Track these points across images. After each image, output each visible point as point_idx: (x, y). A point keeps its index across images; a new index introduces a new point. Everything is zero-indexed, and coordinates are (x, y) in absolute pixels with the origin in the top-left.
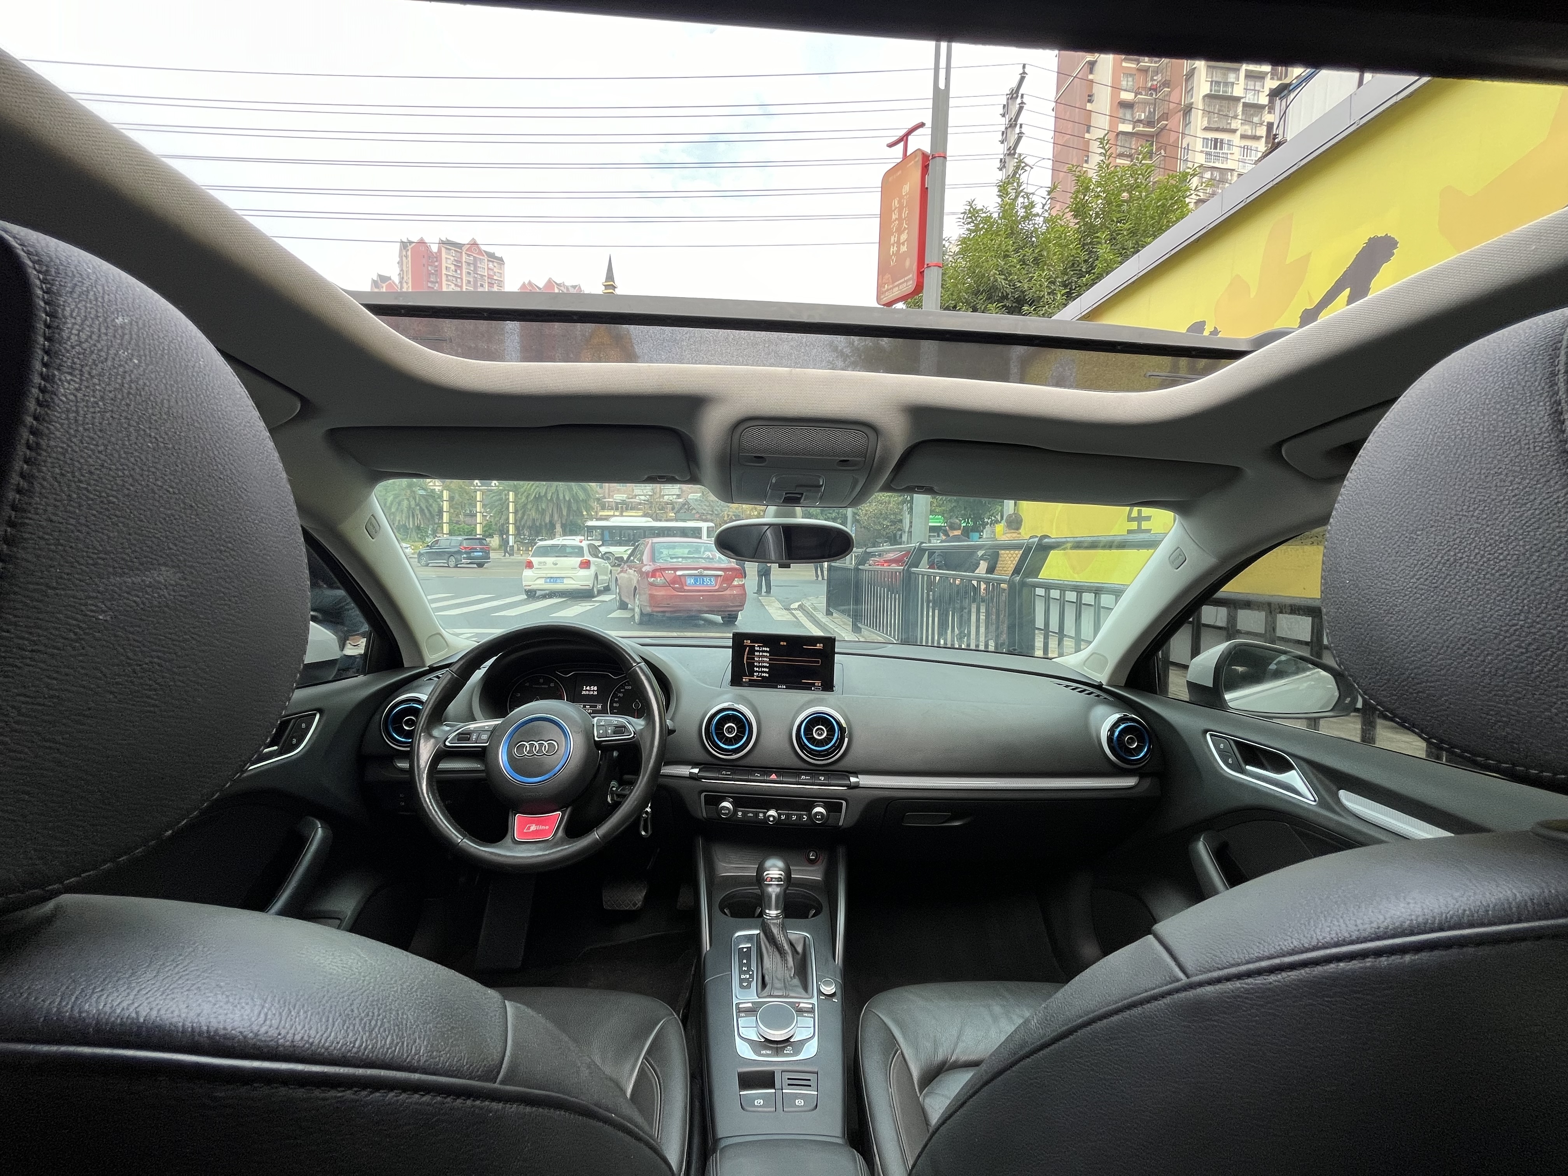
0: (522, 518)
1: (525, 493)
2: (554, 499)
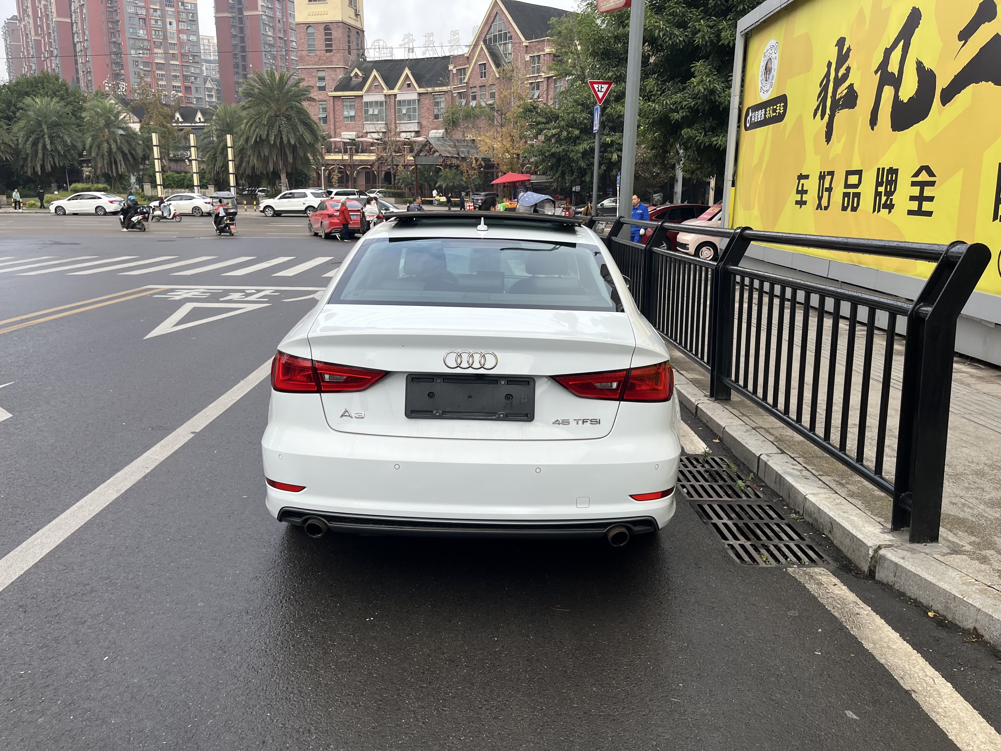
0: (240, 164)
1: (245, 136)
2: (278, 143)
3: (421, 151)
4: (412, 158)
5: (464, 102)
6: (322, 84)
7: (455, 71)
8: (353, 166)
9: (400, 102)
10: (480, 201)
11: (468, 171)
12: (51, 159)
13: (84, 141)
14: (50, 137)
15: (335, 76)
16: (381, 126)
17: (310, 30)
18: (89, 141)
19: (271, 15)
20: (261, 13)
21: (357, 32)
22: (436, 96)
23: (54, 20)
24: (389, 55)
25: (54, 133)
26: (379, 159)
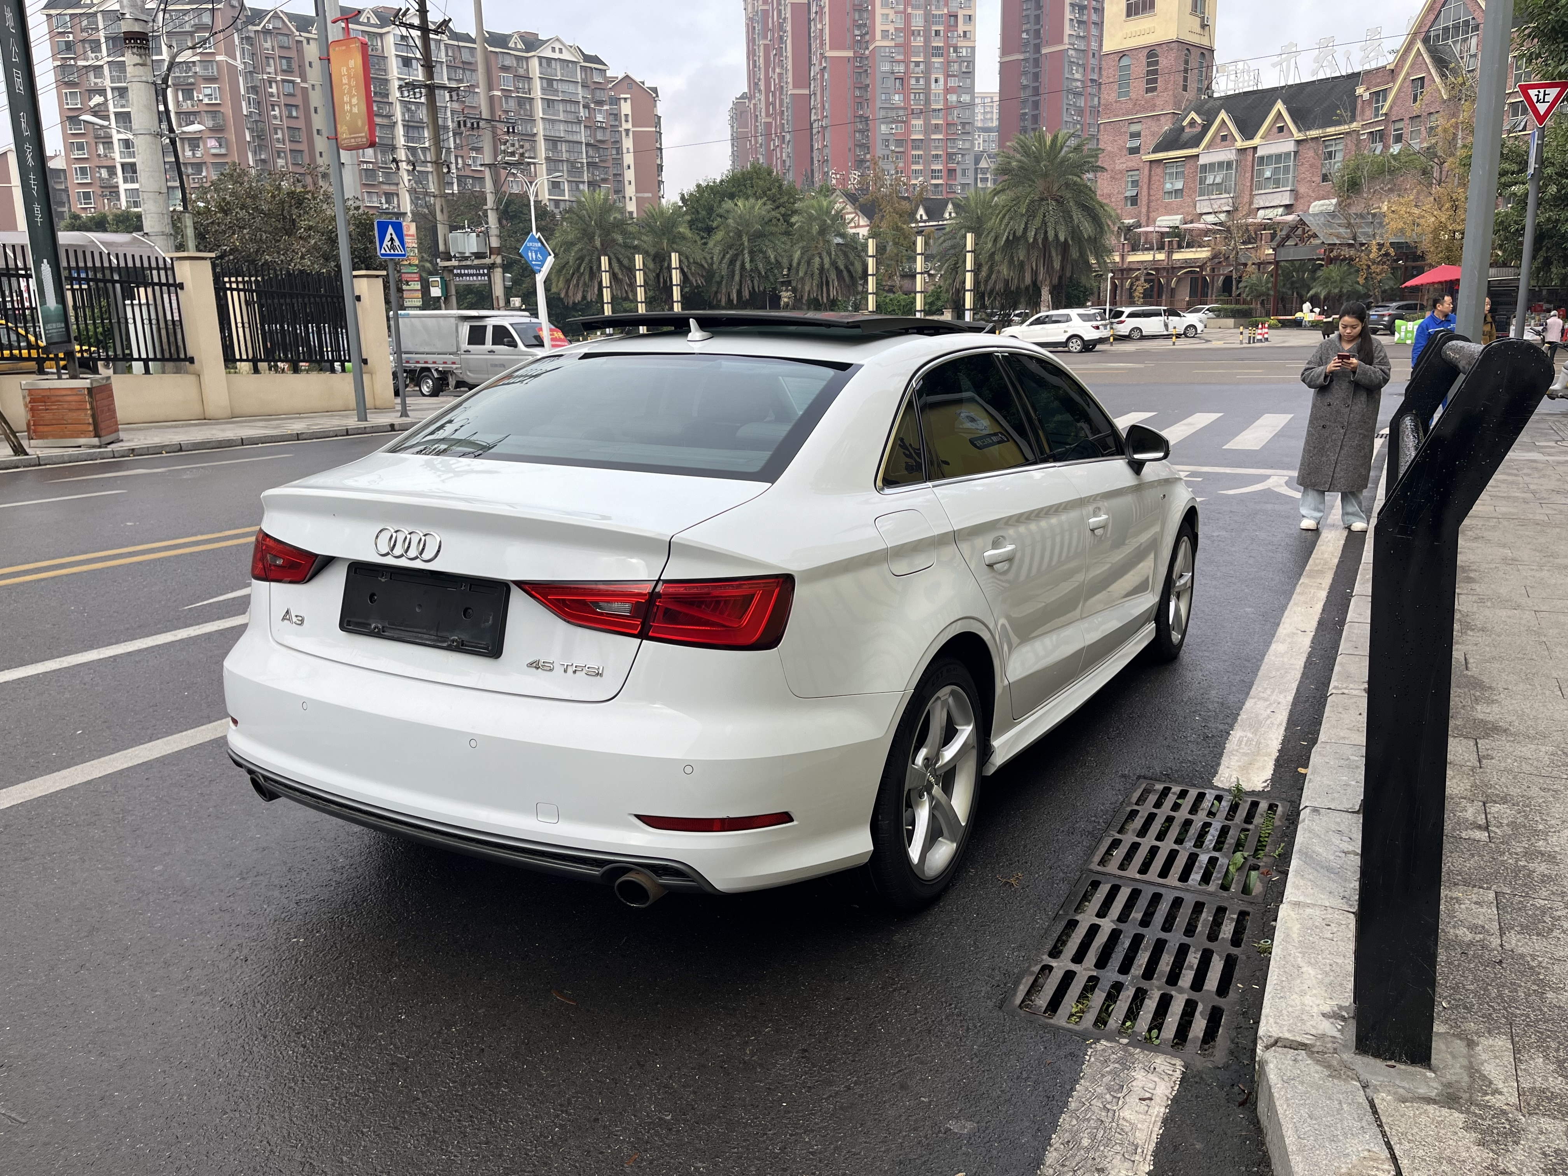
0: (989, 277)
1: (993, 234)
2: (1040, 241)
3: (1288, 237)
4: (1271, 251)
5: (1379, 147)
6: (1135, 143)
7: (1366, 96)
8: (1172, 269)
9: (1262, 158)
10: (1386, 319)
11: (1369, 267)
12: (749, 282)
13: (791, 256)
14: (751, 252)
15: (1156, 129)
16: (1224, 202)
17: (1125, 61)
18: (797, 255)
19: (1083, 48)
20: (1067, 47)
21: (1202, 53)
22: (1327, 143)
23: (789, 93)
24: (1251, 83)
25: (755, 246)
26: (1214, 257)
